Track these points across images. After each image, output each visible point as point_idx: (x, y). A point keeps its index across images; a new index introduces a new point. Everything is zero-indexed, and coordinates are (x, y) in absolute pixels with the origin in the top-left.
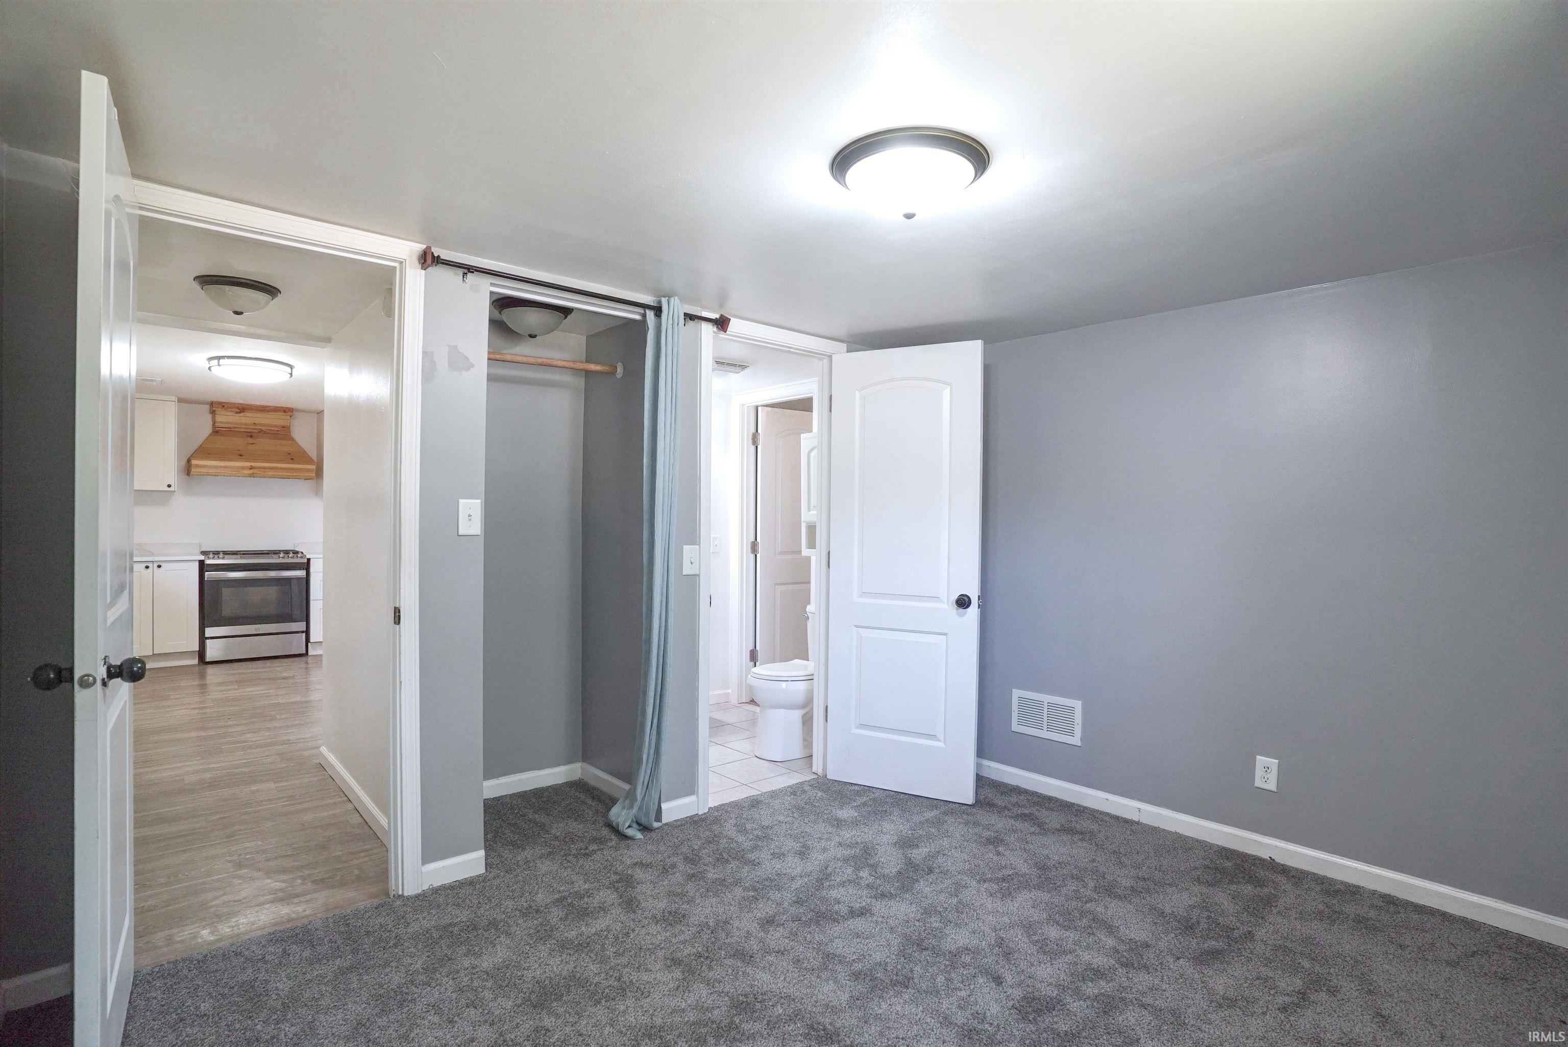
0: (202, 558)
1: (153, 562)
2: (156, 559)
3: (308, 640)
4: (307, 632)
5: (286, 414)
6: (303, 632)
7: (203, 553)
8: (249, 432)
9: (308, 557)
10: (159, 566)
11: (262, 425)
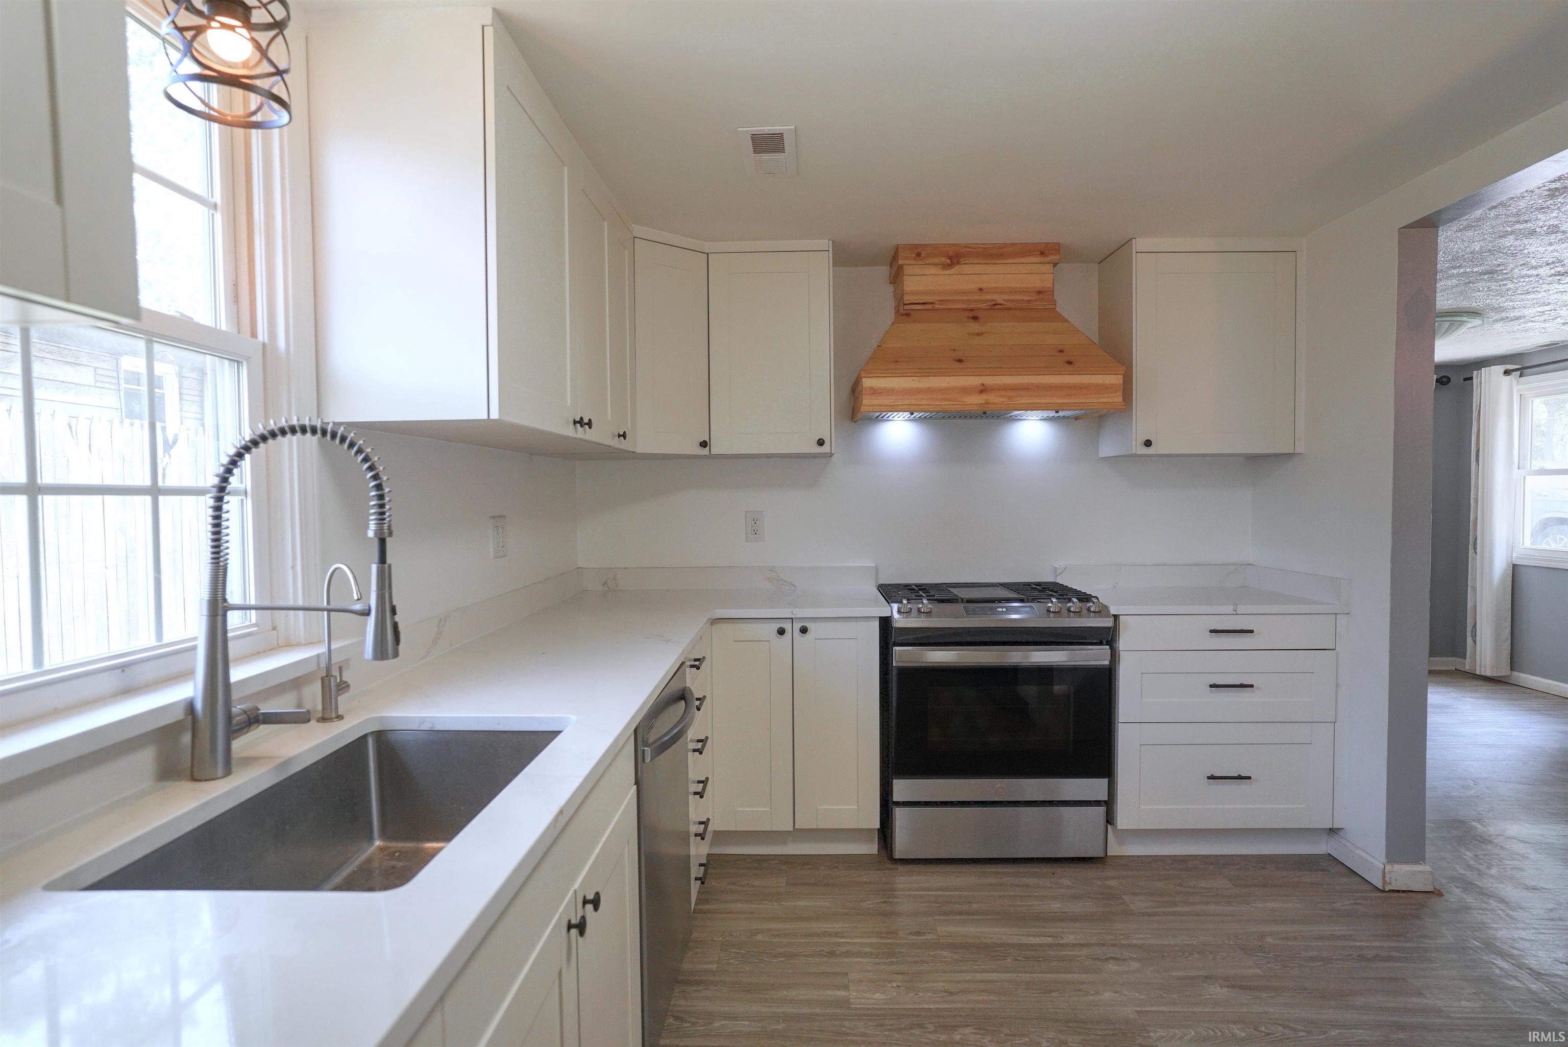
0: (884, 610)
1: (792, 619)
2: (799, 613)
3: (1110, 819)
4: (1109, 805)
5: (1042, 259)
6: (1097, 803)
7: (889, 592)
8: (971, 310)
9: (1113, 611)
10: (804, 630)
11: (1001, 291)
